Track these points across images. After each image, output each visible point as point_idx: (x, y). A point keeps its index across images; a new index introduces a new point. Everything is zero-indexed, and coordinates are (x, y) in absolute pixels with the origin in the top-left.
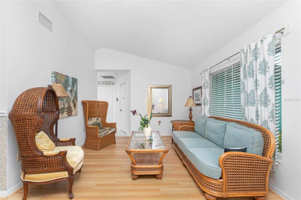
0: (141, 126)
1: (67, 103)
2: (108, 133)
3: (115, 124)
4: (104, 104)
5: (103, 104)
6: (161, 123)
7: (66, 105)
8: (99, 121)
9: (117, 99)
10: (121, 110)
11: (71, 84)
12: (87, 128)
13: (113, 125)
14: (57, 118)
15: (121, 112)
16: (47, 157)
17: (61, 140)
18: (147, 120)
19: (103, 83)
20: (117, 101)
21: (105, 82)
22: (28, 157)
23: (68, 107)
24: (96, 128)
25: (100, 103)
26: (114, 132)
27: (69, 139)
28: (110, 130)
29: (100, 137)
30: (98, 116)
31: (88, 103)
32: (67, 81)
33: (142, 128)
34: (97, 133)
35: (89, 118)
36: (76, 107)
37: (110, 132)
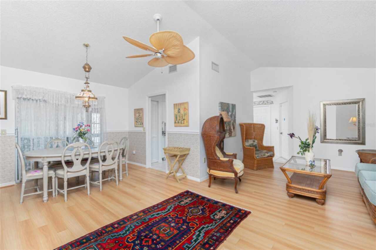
0: (302, 150)
1: (229, 126)
2: (264, 155)
3: (273, 147)
4: (261, 126)
5: (259, 126)
6: (342, 153)
7: (228, 127)
8: (255, 143)
9: (277, 121)
10: (281, 133)
11: (231, 110)
12: (244, 148)
13: (270, 149)
14: (224, 138)
15: (282, 135)
16: (222, 161)
17: (227, 153)
18: (308, 144)
19: (259, 103)
20: (276, 122)
21: (262, 102)
22: (212, 159)
23: (229, 129)
24: (253, 149)
25: (257, 126)
26: (272, 155)
27: (232, 154)
28: (267, 153)
29: (256, 158)
30: (254, 138)
31: (245, 125)
32: (228, 108)
33: (302, 152)
34: (254, 154)
35: (246, 139)
36: (235, 129)
37: (267, 155)
